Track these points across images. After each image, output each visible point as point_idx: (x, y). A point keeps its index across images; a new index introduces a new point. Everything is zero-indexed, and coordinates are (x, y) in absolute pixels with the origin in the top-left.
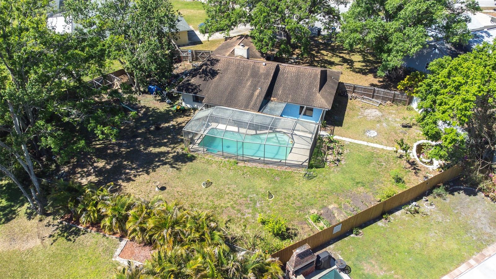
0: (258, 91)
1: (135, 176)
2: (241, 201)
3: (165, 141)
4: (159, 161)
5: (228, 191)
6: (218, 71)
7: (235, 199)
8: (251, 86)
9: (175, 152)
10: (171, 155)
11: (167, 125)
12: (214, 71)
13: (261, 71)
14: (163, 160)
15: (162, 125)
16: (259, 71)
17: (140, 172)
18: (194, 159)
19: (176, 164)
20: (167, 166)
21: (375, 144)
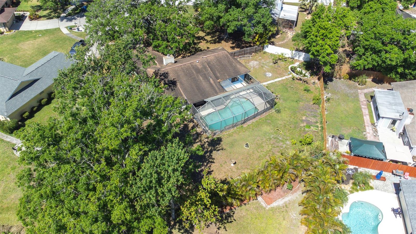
0: (211, 80)
2: (272, 142)
6: (175, 80)
7: (268, 143)
8: (204, 79)
9: (205, 142)
10: (206, 145)
12: (171, 81)
14: (207, 151)
16: (198, 68)
18: (221, 139)
19: (217, 148)
20: (214, 152)
21: (277, 79)
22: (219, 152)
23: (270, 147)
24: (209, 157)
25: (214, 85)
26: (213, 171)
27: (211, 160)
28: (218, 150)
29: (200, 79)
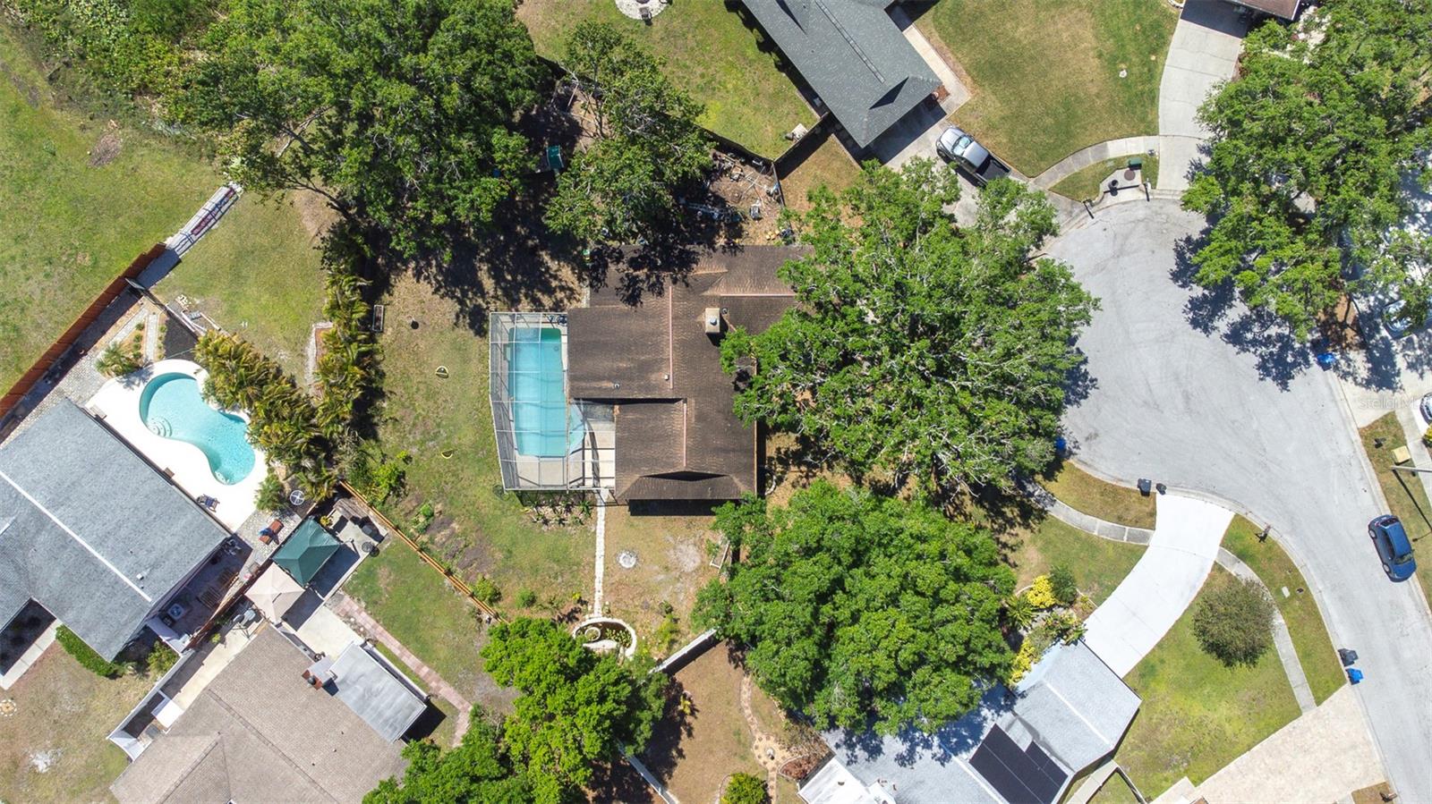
0: (611, 385)
1: (426, 278)
2: (430, 422)
3: (509, 278)
4: (464, 294)
5: (439, 402)
6: (639, 304)
7: (430, 414)
8: (619, 369)
9: (488, 303)
10: (480, 301)
11: (547, 258)
12: (639, 295)
13: (653, 377)
14: (467, 296)
15: (543, 253)
16: (653, 372)
17: (436, 280)
18: (481, 336)
19: (464, 317)
20: (458, 307)
21: (602, 567)
22: (454, 316)
23: (420, 411)
24: (453, 293)
25: (595, 384)
26: (418, 281)
27: (443, 291)
28: (458, 317)
29: (622, 360)
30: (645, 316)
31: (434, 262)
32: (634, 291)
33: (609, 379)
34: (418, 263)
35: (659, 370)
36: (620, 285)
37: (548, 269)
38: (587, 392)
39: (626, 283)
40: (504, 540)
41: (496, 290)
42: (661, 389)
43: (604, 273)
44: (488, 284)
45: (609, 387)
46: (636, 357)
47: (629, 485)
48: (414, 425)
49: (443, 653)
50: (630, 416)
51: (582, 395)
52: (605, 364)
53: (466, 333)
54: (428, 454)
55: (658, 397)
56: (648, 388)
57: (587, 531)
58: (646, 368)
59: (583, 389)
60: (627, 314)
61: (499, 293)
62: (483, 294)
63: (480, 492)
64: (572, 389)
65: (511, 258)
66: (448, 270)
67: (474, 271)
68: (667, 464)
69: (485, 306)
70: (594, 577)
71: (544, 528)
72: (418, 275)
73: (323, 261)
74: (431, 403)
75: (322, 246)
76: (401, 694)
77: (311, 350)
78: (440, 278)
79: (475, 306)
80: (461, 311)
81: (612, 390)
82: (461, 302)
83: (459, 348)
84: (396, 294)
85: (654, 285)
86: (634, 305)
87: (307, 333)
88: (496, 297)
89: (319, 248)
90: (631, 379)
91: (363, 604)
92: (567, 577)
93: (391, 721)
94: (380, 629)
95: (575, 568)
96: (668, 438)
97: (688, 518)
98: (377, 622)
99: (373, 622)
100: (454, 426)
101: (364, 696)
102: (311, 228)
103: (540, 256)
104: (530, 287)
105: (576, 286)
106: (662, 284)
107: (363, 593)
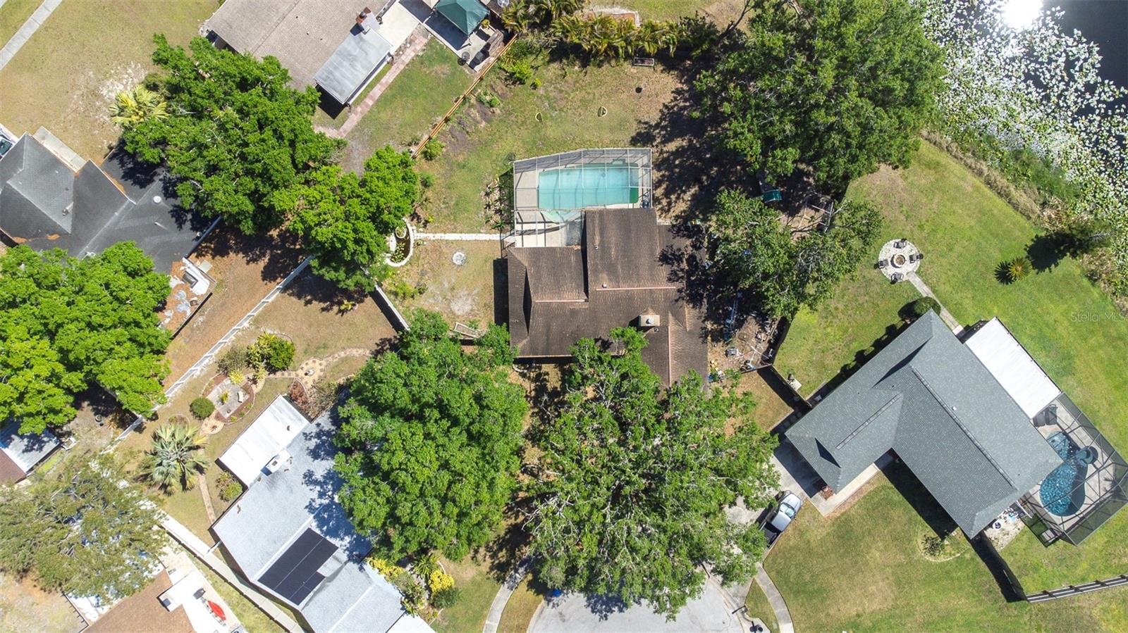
0: (597, 242)
1: (675, 99)
2: (564, 102)
3: (677, 162)
4: (664, 128)
5: (579, 110)
6: (660, 263)
7: (570, 103)
8: (609, 248)
9: (657, 147)
10: (658, 140)
12: (668, 263)
13: (605, 275)
14: (662, 130)
16: (608, 275)
17: (674, 106)
18: (631, 141)
19: (646, 128)
20: (653, 123)
21: (453, 239)
22: (647, 120)
23: (572, 95)
24: (665, 119)
25: (597, 230)
26: (673, 92)
27: (666, 111)
28: (646, 123)
29: (617, 251)
30: (651, 268)
31: (688, 104)
32: (670, 259)
33: (602, 242)
34: (687, 91)
35: (611, 280)
36: (675, 248)
37: (685, 192)
38: (591, 224)
39: (677, 253)
40: (473, 162)
41: (667, 152)
42: (595, 281)
43: (684, 236)
44: (672, 146)
45: (595, 241)
46: (619, 262)
47: (519, 258)
48: (561, 91)
49: (384, 116)
50: (573, 258)
51: (589, 220)
52: (613, 237)
53: (633, 130)
54: (539, 103)
55: (589, 279)
56: (595, 271)
57: (481, 226)
58: (611, 270)
59: (593, 221)
60: (652, 254)
61: (665, 155)
62: (664, 142)
63: (509, 143)
64: (593, 212)
65: (692, 164)
66: (682, 114)
67: (681, 135)
68: (537, 287)
69: (654, 144)
70: (445, 233)
71: (483, 193)
72: (678, 92)
73: (686, 18)
74: (578, 103)
75: (699, 17)
76: (353, 84)
77: (618, 10)
78: (675, 109)
79: (655, 136)
80: (651, 126)
81: (593, 243)
82: (657, 126)
83: (621, 125)
84: (663, 75)
85: (676, 275)
86: (660, 260)
87: (631, 7)
88: (662, 152)
89: (697, 15)
90: (602, 258)
91: (421, 54)
92: (445, 212)
93: (331, 77)
94: (402, 67)
95: (452, 218)
96: (557, 288)
97: (493, 304)
98: (407, 65)
99: (407, 61)
100: (561, 122)
101: (350, 55)
102: (712, 9)
103: (694, 185)
104: (670, 179)
105: (672, 214)
106: (677, 281)
107: (429, 53)
